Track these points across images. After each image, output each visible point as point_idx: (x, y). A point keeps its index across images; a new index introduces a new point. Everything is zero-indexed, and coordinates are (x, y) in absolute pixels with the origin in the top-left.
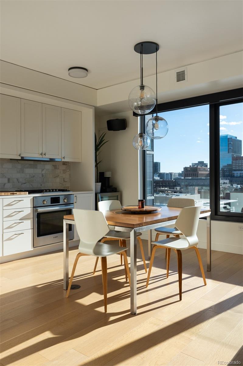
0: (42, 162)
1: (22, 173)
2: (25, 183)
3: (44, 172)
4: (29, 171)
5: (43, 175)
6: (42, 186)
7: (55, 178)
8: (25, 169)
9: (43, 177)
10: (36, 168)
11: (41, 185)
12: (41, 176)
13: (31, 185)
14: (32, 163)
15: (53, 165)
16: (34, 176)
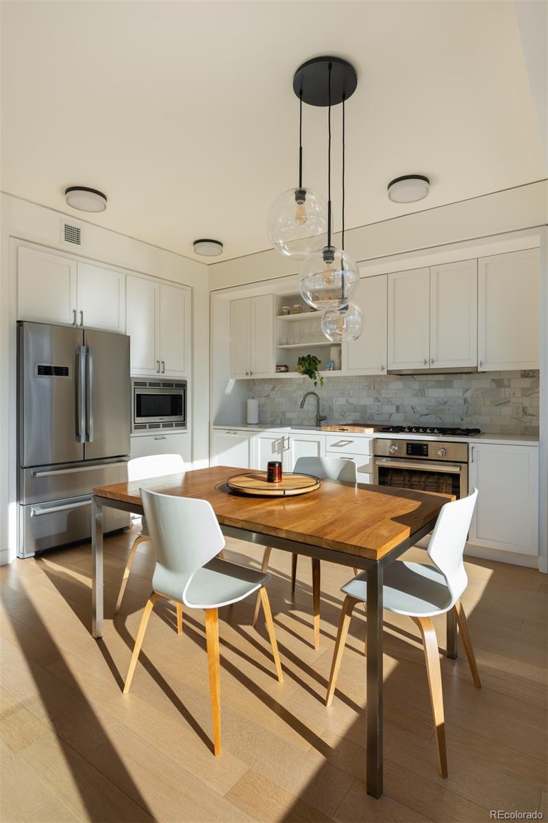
0: (463, 375)
1: (422, 396)
2: (427, 415)
3: (468, 395)
4: (436, 394)
5: (465, 401)
6: (464, 421)
7: (497, 405)
8: (426, 390)
9: (467, 405)
10: (451, 387)
11: (462, 419)
12: (461, 401)
13: (440, 418)
14: (442, 377)
15: (492, 380)
16: (446, 403)
